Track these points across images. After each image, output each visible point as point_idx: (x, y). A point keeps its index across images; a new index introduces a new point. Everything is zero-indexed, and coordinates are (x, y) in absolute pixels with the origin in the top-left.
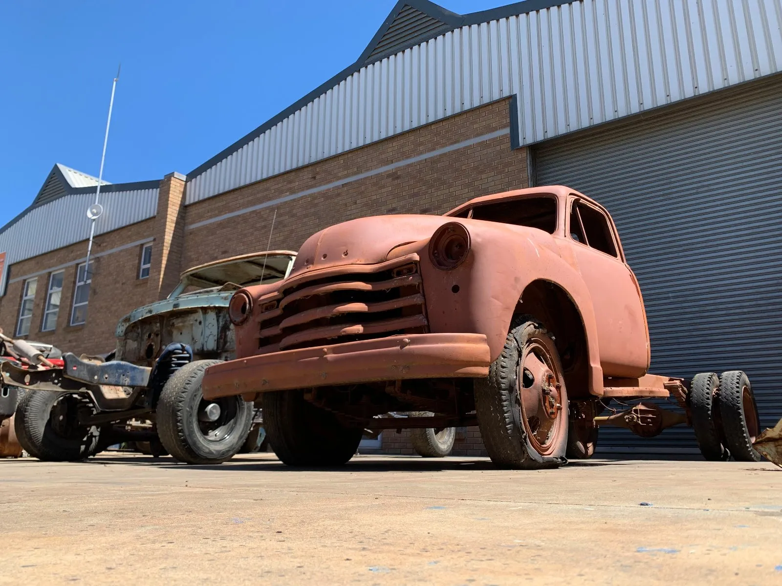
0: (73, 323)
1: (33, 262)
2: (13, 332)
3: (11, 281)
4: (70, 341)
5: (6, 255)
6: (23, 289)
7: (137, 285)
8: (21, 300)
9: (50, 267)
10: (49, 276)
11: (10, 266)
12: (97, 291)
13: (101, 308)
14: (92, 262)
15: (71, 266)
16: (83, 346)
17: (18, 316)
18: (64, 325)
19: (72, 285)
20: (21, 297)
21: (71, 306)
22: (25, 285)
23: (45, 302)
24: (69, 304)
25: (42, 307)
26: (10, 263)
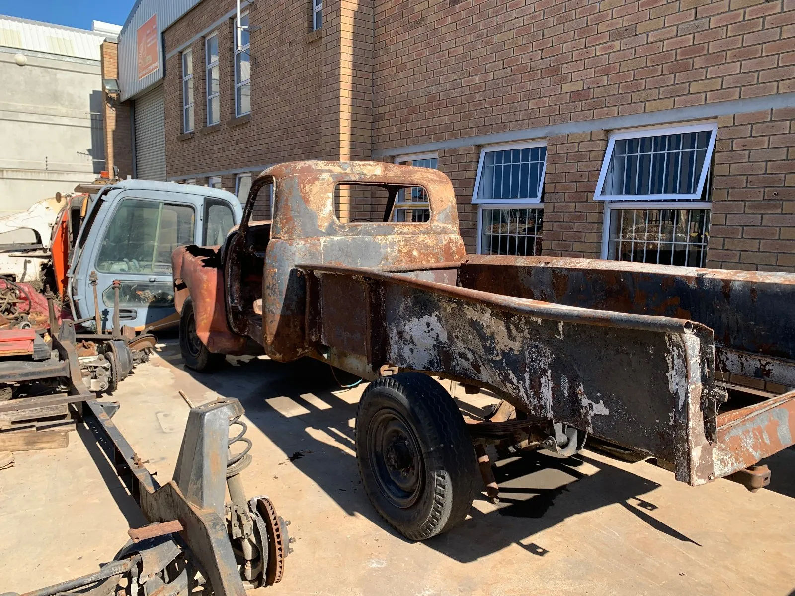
0: (238, 115)
1: (184, 23)
2: (179, 128)
3: (167, 58)
4: (238, 142)
5: (157, 17)
6: (181, 66)
7: (310, 43)
8: (181, 83)
9: (202, 30)
10: (204, 44)
11: (163, 33)
12: (259, 59)
13: (267, 87)
14: (247, 12)
15: (225, 24)
16: (252, 149)
17: (181, 106)
18: (228, 117)
19: (228, 54)
20: (181, 78)
21: (233, 86)
22: (182, 60)
23: (204, 84)
24: (228, 83)
25: (201, 91)
26: (162, 31)
